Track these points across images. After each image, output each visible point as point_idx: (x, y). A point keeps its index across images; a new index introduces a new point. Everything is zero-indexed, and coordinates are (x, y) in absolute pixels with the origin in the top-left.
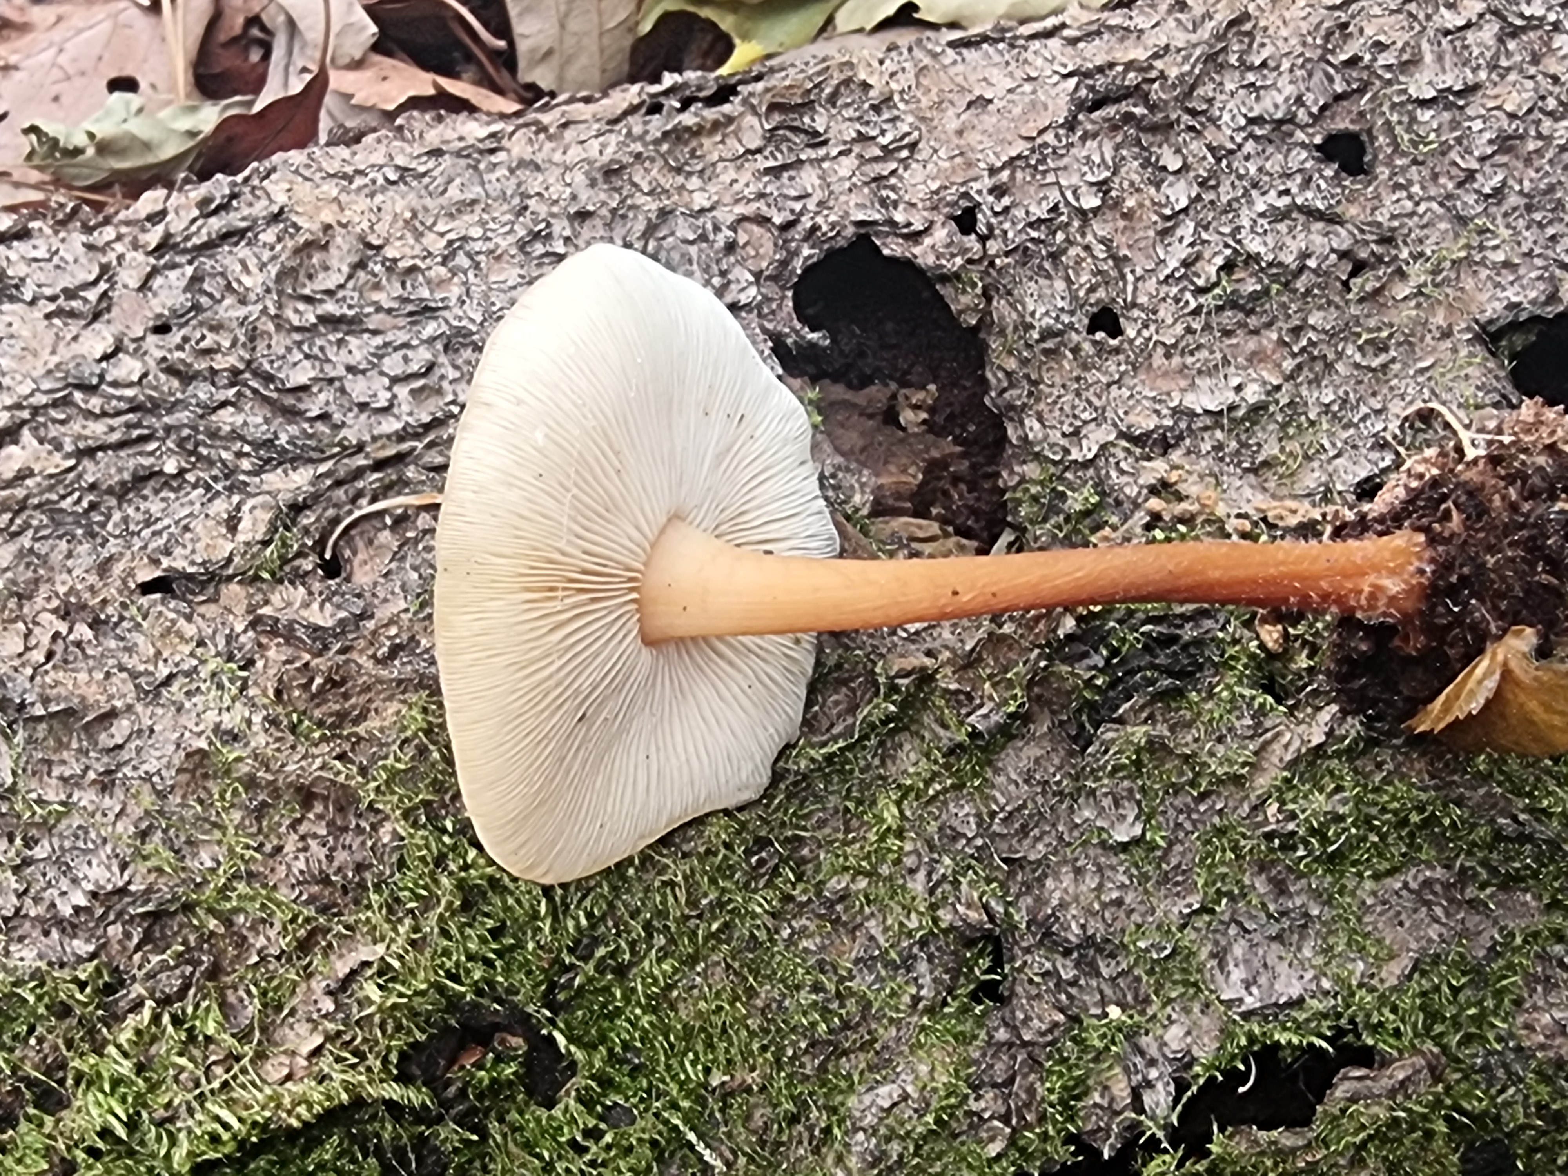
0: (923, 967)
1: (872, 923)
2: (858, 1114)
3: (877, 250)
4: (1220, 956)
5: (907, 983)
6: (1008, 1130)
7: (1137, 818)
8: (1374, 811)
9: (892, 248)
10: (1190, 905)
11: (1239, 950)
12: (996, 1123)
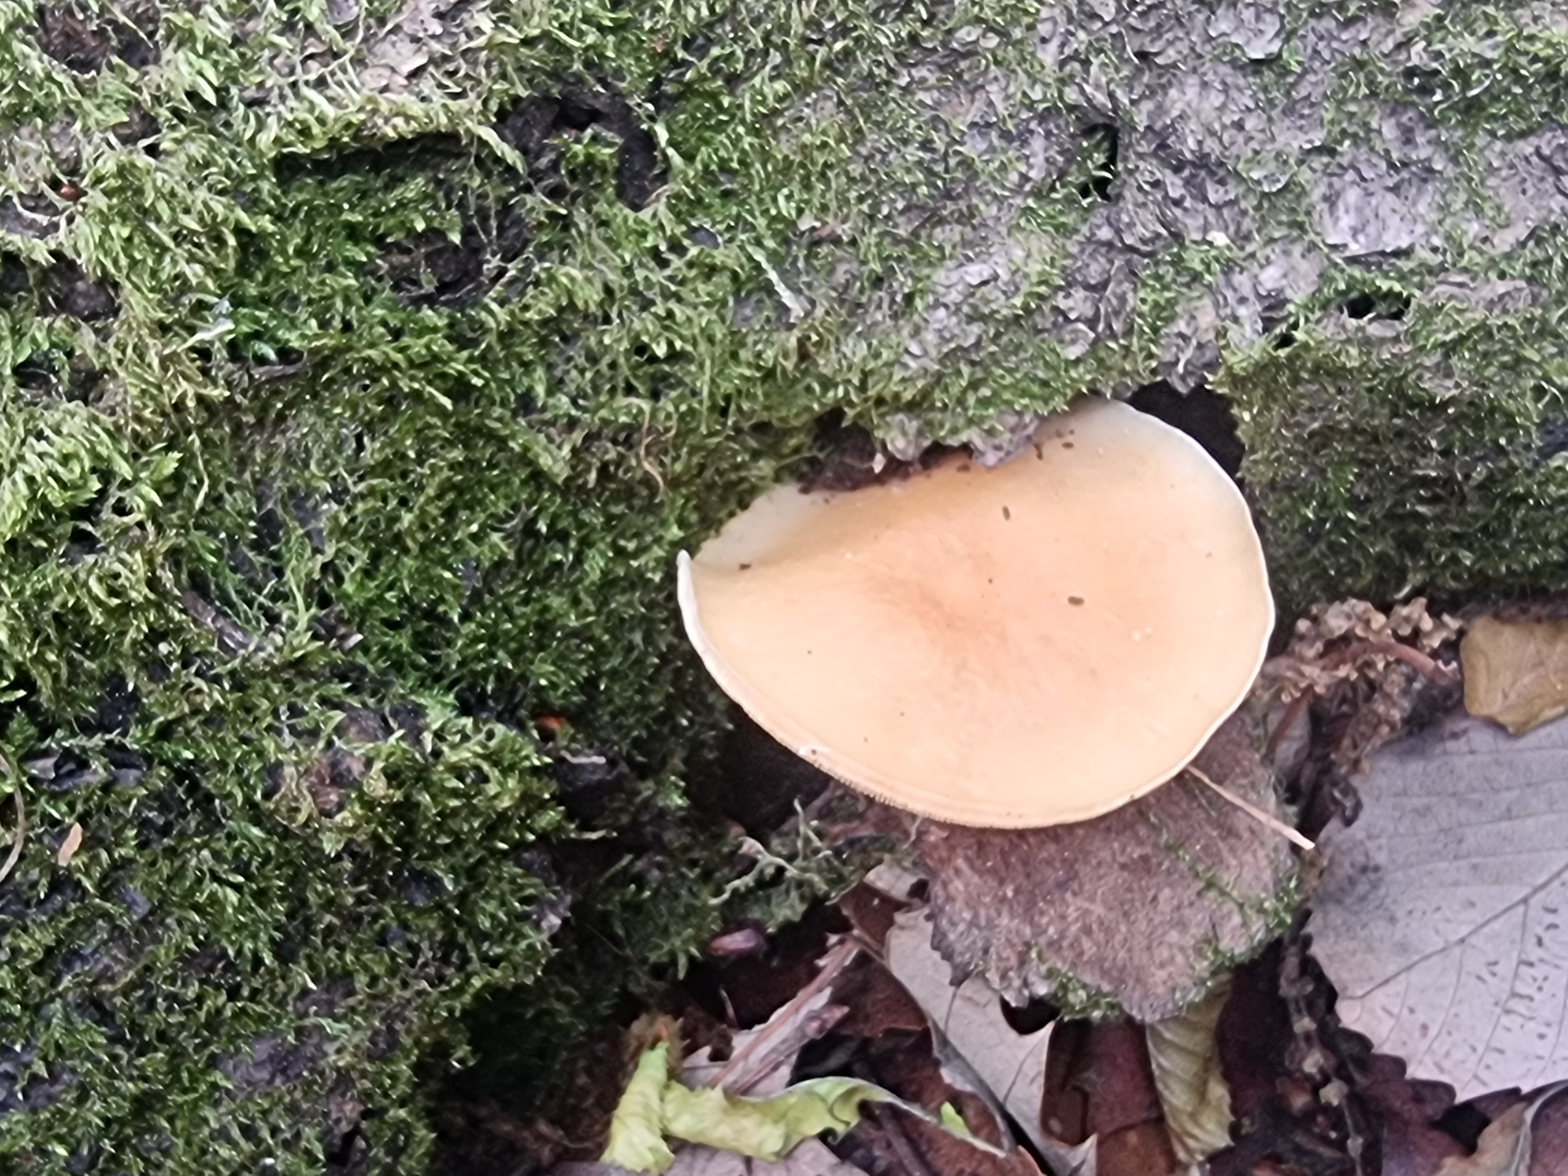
0: (1037, 144)
1: (993, 88)
2: (941, 290)
4: (1331, 200)
5: (1018, 159)
6: (1092, 335)
7: (1277, 34)
8: (1523, 60)
10: (1310, 141)
11: (1352, 195)
12: (1081, 326)
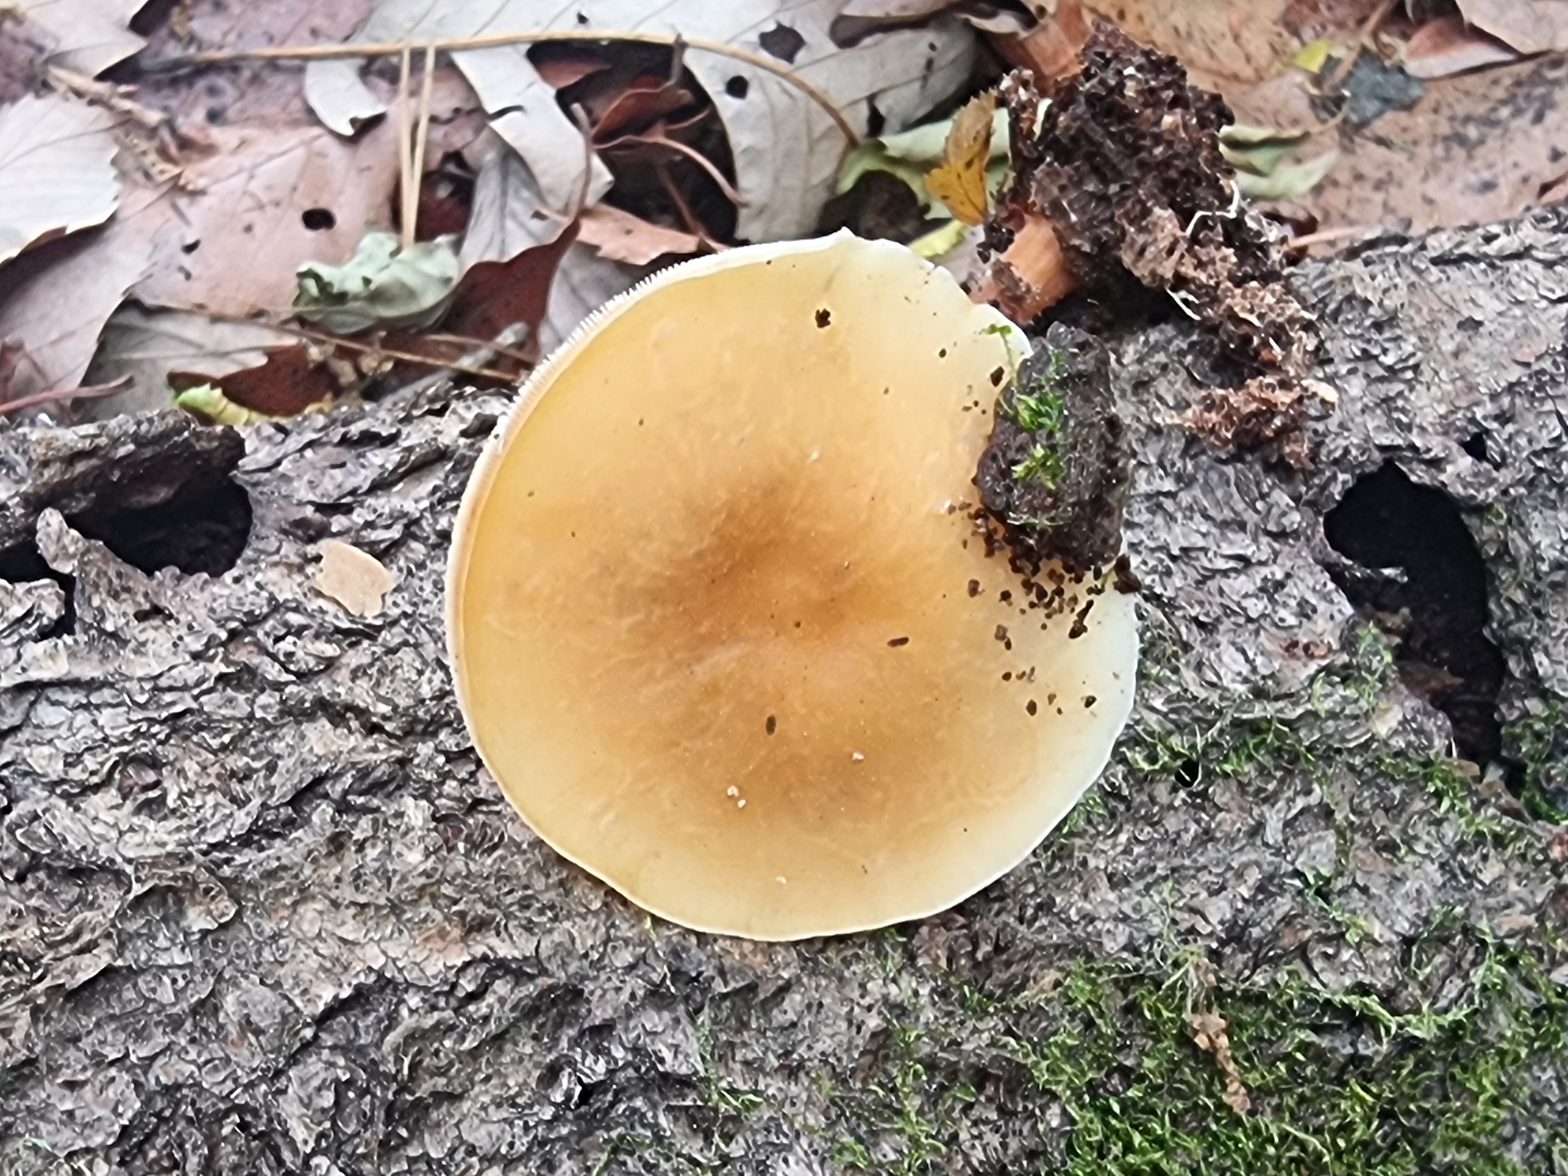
3: (1405, 477)
9: (1418, 475)
